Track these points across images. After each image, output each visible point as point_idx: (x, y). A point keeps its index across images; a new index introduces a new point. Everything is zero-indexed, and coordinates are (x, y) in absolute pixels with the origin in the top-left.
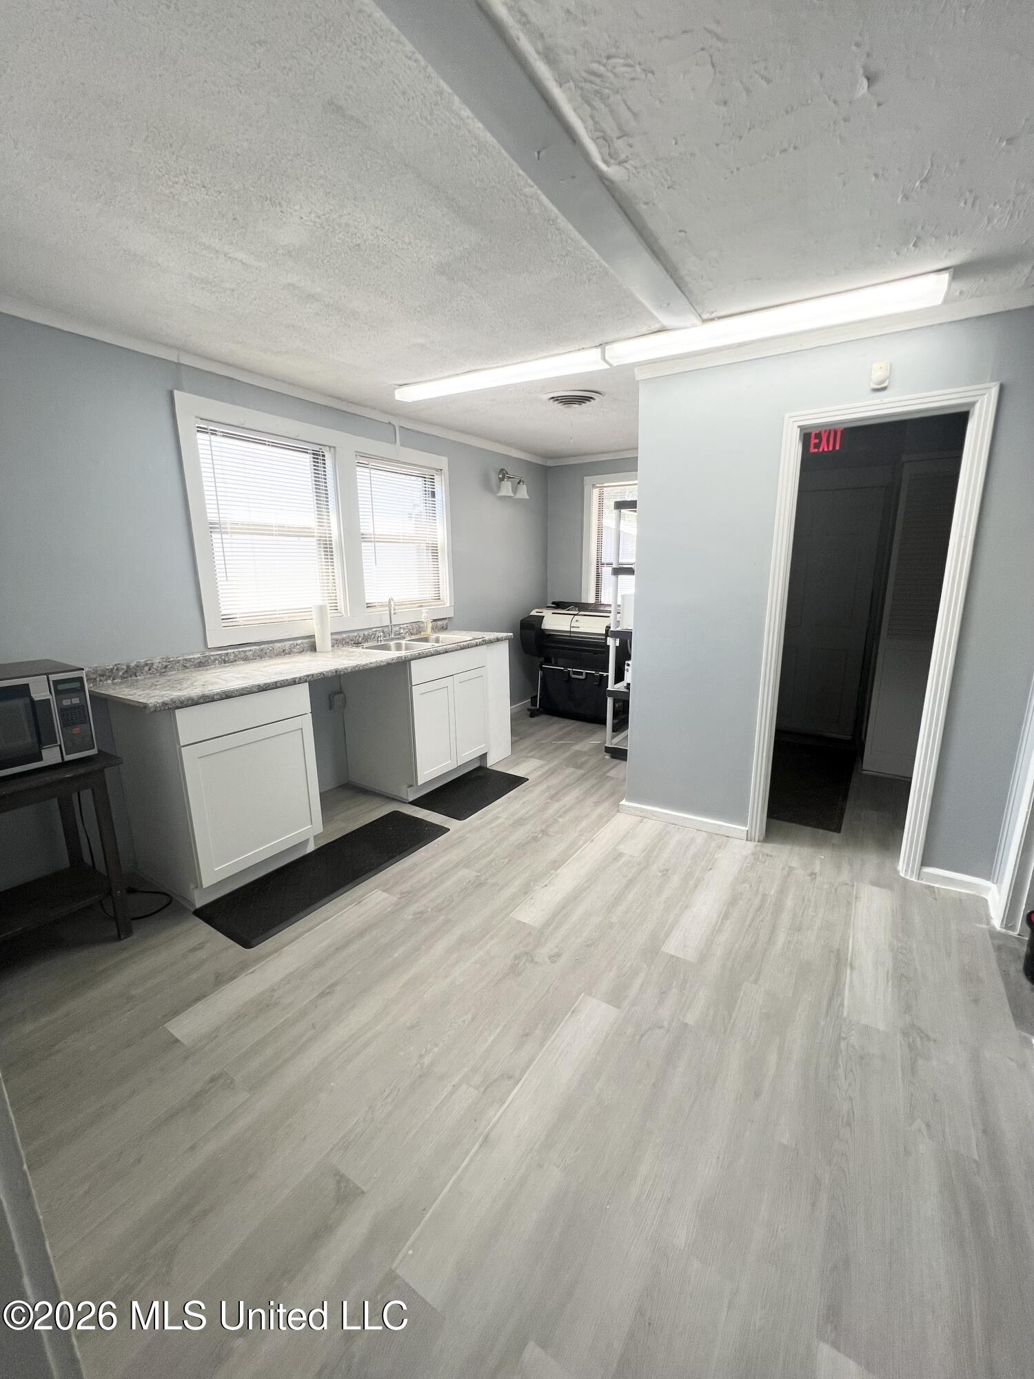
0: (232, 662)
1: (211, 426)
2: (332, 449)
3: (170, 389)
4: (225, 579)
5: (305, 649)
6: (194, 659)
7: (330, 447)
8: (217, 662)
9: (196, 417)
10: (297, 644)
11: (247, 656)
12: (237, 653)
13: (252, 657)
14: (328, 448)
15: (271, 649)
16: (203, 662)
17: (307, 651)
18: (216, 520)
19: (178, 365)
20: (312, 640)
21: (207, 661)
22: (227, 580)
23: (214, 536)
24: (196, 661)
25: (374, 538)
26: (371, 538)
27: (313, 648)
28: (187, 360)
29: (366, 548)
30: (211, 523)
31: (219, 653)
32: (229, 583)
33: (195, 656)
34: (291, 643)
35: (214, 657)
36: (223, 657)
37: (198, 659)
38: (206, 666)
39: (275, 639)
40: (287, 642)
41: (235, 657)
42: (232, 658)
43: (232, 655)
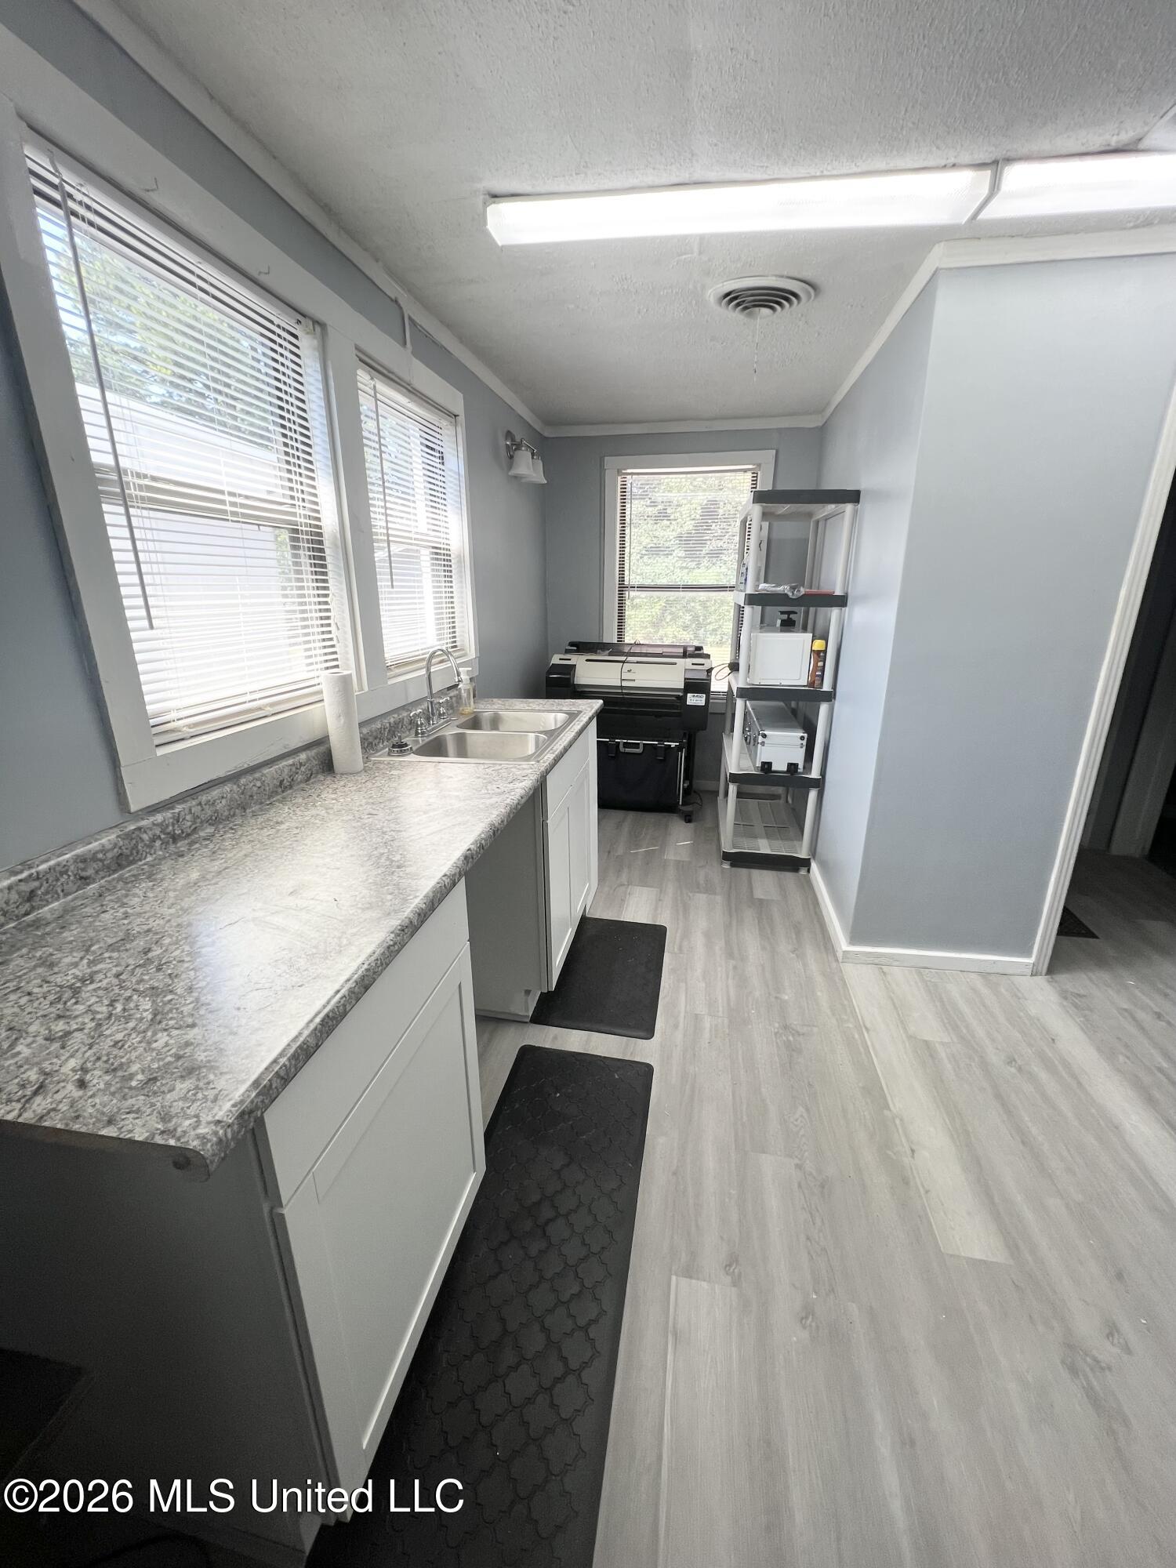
0: (188, 835)
5: (314, 770)
6: (103, 850)
8: (158, 843)
10: (301, 764)
11: (216, 811)
12: (196, 810)
13: (226, 813)
15: (258, 784)
16: (127, 852)
17: (317, 773)
20: (322, 749)
21: (134, 847)
24: (109, 855)
27: (327, 765)
31: (159, 818)
33: (104, 841)
34: (290, 762)
35: (150, 833)
36: (171, 828)
37: (113, 849)
38: (133, 862)
39: (261, 759)
40: (285, 763)
41: (194, 822)
42: (189, 824)
43: (188, 817)
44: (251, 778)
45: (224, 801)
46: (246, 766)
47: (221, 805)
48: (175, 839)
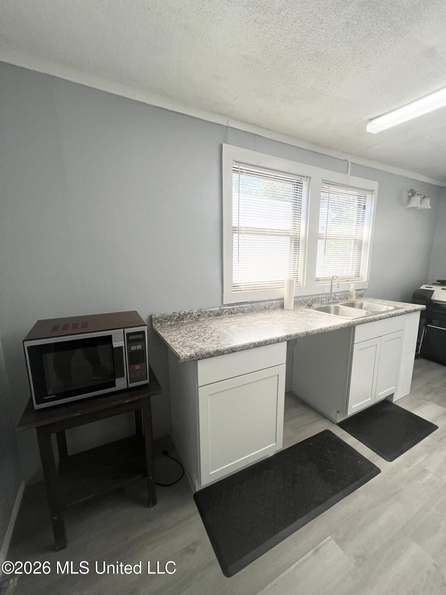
0: (235, 314)
1: (241, 166)
2: (308, 179)
3: (221, 143)
4: (237, 262)
6: (215, 311)
7: (307, 177)
8: (227, 313)
9: (233, 160)
10: (273, 304)
11: (244, 310)
12: (239, 308)
13: (246, 311)
14: (306, 178)
15: (258, 306)
16: (220, 313)
17: (278, 308)
18: (237, 225)
19: (227, 127)
21: (222, 312)
22: (238, 263)
23: (234, 235)
25: (326, 236)
26: (323, 236)
27: (282, 307)
28: (233, 124)
29: (321, 244)
30: (234, 227)
31: (229, 307)
32: (239, 264)
33: (216, 309)
34: (270, 302)
35: (226, 310)
36: (231, 310)
37: (217, 311)
38: (221, 315)
39: (261, 300)
40: (268, 302)
41: (237, 311)
42: (236, 311)
43: (236, 309)
44: (256, 304)
45: (246, 308)
46: (256, 301)
47: (245, 309)
48: (231, 313)
